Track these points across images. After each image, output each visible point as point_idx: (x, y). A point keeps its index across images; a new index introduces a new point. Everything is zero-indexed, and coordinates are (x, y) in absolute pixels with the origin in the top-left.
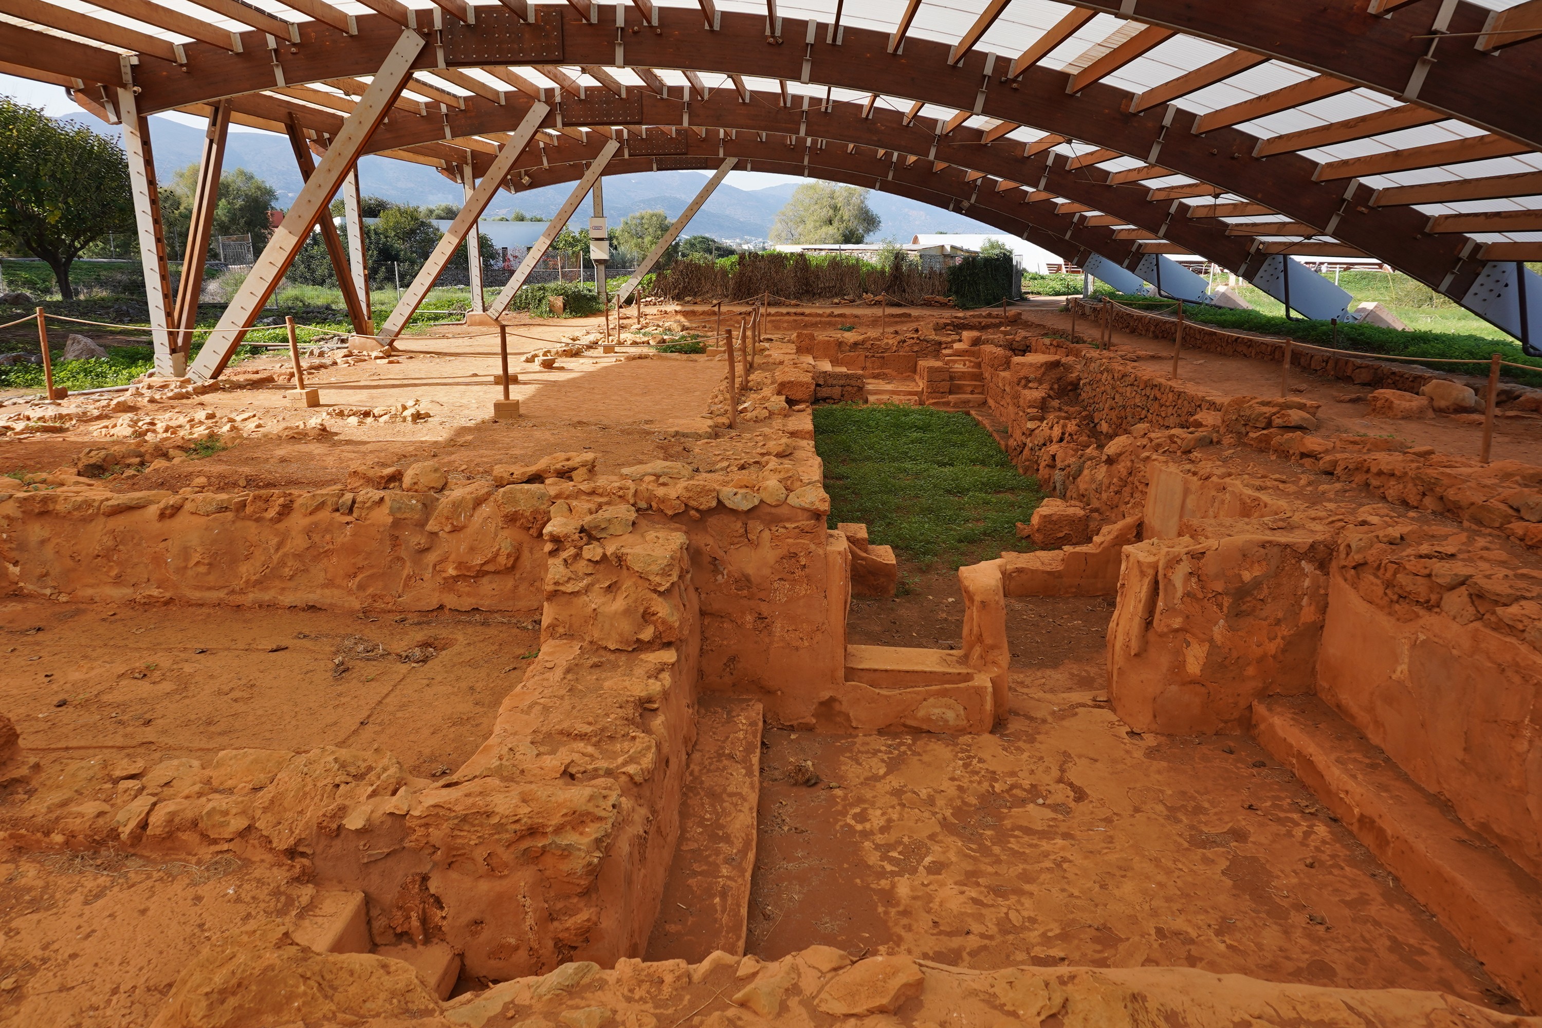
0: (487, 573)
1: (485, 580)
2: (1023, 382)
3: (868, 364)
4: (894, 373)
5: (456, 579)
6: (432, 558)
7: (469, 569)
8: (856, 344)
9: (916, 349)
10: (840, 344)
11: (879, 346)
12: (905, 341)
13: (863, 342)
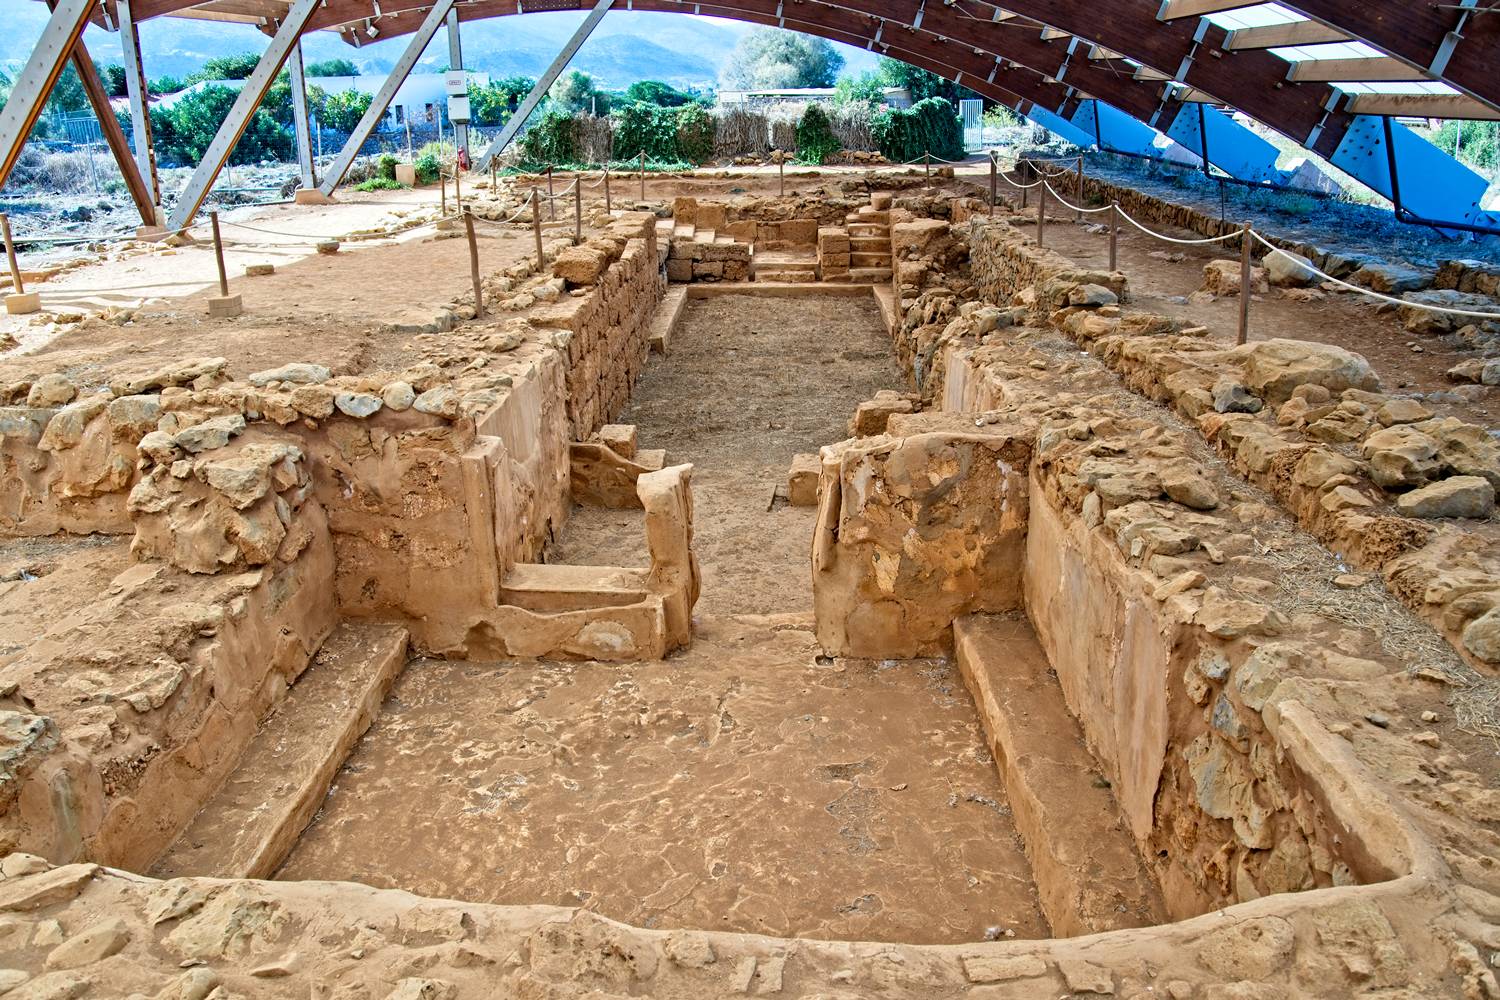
0: (102, 494)
1: (102, 501)
2: (903, 253)
3: (761, 234)
4: (792, 244)
5: (73, 500)
6: (47, 478)
7: (83, 489)
8: (746, 211)
9: (817, 214)
10: (728, 211)
11: (774, 213)
12: (804, 206)
13: (755, 208)
